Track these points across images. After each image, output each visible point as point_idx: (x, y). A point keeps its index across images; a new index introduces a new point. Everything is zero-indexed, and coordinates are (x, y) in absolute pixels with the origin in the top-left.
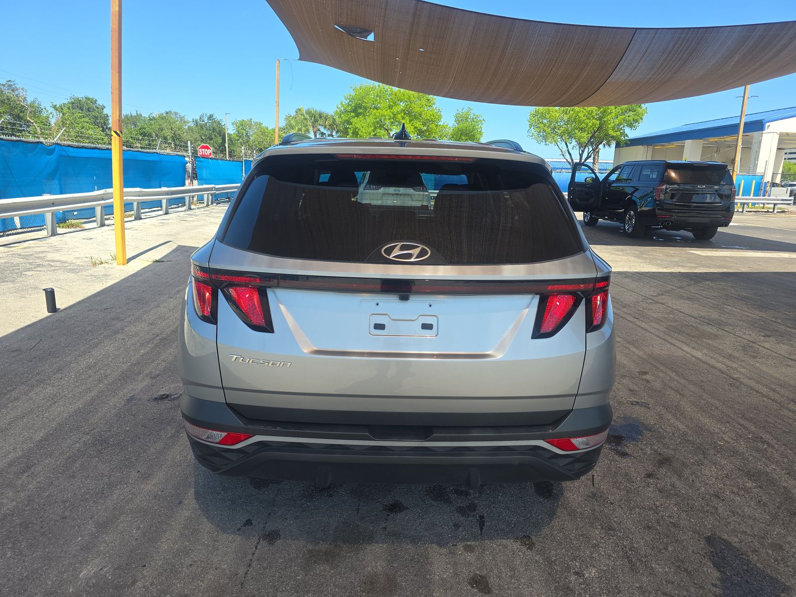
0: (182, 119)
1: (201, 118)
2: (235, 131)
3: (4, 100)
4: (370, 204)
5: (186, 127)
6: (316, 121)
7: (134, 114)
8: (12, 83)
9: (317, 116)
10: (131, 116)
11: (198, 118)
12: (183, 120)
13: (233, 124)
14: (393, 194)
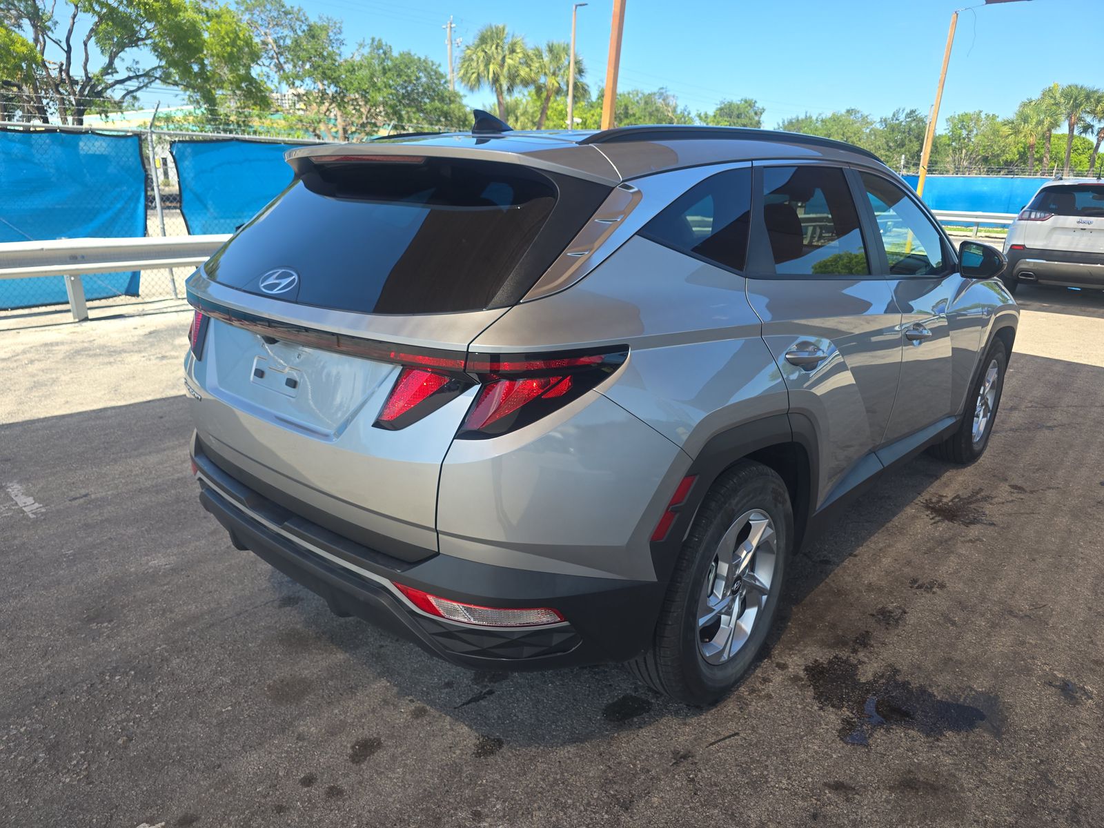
0: (864, 118)
1: (894, 115)
2: (947, 131)
3: (653, 111)
4: (1024, 246)
5: (868, 131)
6: (1077, 106)
7: (802, 116)
8: (664, 91)
9: (1081, 98)
10: (798, 120)
11: (891, 116)
12: (865, 121)
13: (947, 120)
14: (1074, 230)
